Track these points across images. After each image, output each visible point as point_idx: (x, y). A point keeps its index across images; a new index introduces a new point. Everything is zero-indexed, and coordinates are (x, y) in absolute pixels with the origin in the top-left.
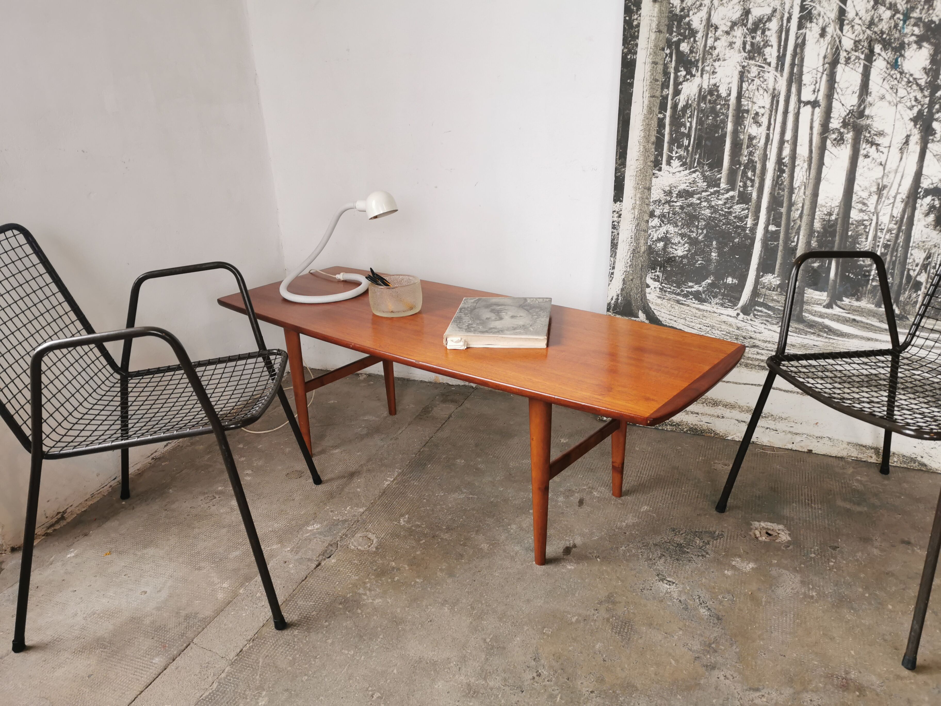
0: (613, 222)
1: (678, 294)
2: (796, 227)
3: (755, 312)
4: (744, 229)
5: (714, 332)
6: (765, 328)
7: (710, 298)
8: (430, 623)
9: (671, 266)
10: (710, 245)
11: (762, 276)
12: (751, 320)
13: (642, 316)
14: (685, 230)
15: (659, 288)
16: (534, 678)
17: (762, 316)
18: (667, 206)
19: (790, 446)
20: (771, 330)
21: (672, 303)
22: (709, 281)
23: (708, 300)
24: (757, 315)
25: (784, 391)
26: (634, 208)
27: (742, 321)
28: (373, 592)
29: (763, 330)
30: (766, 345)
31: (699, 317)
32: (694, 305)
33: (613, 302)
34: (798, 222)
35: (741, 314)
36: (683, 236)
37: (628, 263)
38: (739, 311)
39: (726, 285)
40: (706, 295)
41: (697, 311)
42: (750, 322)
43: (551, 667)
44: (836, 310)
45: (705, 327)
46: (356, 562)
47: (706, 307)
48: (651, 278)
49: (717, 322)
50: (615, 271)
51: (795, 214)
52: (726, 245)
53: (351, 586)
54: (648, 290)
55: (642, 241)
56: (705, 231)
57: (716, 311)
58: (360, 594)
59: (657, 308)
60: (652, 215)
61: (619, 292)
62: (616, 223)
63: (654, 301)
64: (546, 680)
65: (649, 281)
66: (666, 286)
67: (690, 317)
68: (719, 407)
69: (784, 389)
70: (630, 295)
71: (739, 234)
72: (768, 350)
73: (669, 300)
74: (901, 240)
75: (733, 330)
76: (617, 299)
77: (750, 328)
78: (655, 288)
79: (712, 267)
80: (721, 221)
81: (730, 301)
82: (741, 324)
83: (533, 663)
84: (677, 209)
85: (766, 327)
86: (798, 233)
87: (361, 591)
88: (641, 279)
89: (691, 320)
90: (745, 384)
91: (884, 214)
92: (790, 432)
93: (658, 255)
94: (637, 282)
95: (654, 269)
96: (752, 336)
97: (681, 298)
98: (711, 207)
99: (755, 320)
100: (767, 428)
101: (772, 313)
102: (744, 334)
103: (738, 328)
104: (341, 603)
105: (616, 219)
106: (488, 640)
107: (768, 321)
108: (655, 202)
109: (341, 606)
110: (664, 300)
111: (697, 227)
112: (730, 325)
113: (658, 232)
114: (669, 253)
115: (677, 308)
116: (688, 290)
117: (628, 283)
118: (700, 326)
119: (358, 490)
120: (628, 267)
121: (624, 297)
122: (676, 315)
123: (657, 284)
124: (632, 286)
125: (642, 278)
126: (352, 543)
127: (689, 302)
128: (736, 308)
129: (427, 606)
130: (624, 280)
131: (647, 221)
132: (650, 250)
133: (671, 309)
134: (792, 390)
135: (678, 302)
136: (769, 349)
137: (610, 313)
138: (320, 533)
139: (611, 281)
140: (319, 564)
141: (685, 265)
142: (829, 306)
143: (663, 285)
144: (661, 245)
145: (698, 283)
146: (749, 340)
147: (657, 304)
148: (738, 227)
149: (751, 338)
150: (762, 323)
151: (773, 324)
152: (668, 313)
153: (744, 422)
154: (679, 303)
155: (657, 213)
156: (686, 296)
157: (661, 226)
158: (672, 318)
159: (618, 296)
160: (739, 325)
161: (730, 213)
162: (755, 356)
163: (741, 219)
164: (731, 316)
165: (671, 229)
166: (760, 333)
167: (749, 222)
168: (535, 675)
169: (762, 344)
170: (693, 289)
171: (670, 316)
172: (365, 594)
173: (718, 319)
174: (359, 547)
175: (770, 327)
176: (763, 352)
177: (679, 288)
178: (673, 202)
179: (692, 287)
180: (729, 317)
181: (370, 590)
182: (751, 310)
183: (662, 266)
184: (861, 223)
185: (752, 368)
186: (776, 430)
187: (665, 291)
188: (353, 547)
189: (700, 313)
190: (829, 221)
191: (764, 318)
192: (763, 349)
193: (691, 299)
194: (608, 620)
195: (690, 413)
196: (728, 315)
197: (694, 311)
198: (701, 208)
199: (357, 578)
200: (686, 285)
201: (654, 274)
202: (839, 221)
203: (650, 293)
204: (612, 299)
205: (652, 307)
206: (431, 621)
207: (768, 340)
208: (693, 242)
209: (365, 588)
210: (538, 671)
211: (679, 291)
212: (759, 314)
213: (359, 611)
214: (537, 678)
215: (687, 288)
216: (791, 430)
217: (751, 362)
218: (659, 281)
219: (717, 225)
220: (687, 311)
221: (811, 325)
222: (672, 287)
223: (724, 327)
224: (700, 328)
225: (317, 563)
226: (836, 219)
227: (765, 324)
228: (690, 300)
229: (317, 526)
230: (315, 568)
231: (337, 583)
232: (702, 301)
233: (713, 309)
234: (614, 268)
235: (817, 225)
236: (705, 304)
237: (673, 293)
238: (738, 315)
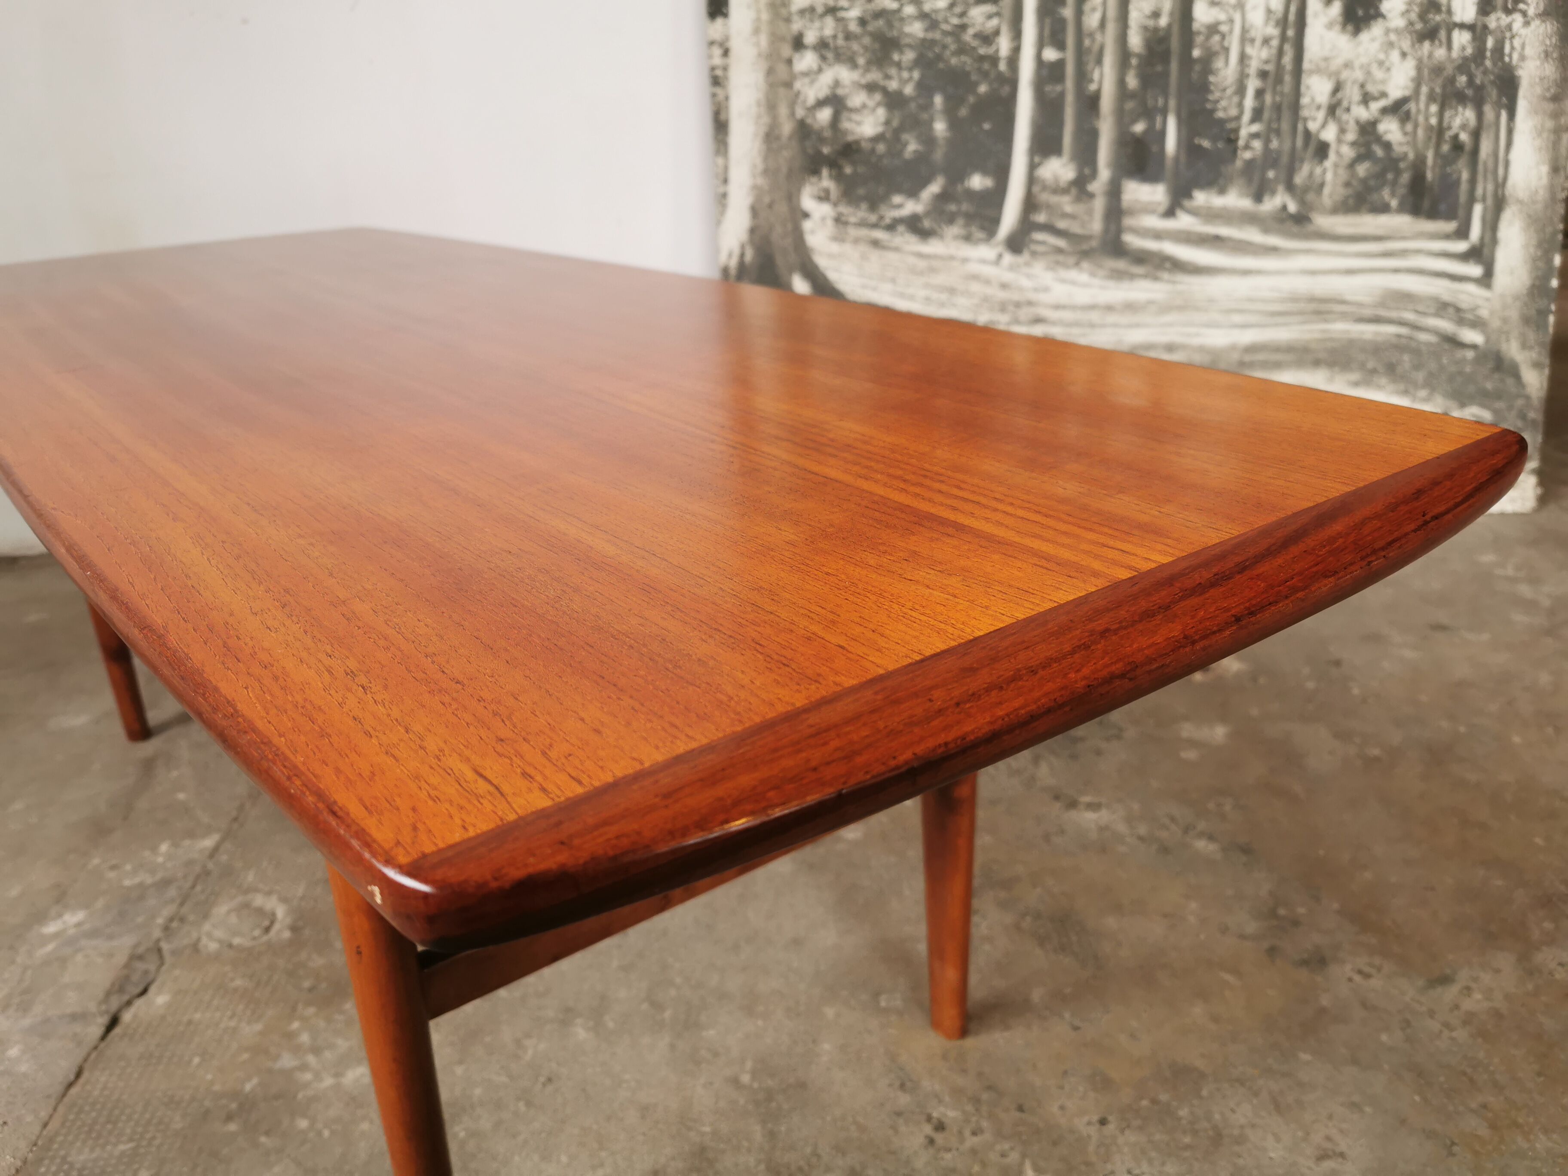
0: (713, 69)
1: (875, 226)
2: (1096, 48)
3: (1033, 247)
4: (994, 60)
6: (1054, 279)
7: (941, 226)
8: (550, 1088)
9: (854, 163)
10: (928, 106)
11: (1039, 164)
12: (1026, 264)
13: (800, 286)
14: (874, 76)
15: (832, 217)
16: (931, 1141)
17: (1046, 252)
18: (829, 21)
20: (1065, 281)
21: (863, 248)
22: (934, 188)
23: (937, 230)
24: (1037, 252)
26: (756, 31)
27: (1009, 268)
28: (328, 1055)
29: (1050, 284)
32: (909, 247)
33: (733, 262)
34: (1098, 37)
35: (1006, 253)
36: (871, 88)
37: (757, 166)
38: (1000, 249)
39: (971, 194)
40: (932, 220)
41: (916, 260)
42: (1025, 269)
43: (957, 1092)
44: (1184, 221)
46: (238, 982)
47: (933, 247)
48: (812, 197)
49: (959, 279)
50: (730, 188)
51: (1092, 20)
52: (961, 101)
53: (246, 1056)
54: (807, 225)
55: (783, 111)
56: (916, 75)
57: (956, 254)
58: (288, 1074)
59: (833, 264)
60: (798, 43)
61: (745, 239)
62: (719, 73)
63: (823, 249)
64: (967, 1133)
65: (808, 202)
66: (845, 210)
67: (903, 275)
70: (771, 243)
71: (985, 75)
73: (855, 241)
74: (1288, 60)
75: (994, 292)
76: (742, 255)
77: (1025, 283)
78: (822, 217)
79: (939, 155)
80: (945, 47)
81: (982, 228)
82: (1008, 276)
83: (904, 1100)
84: (853, 27)
85: (1056, 275)
86: (1099, 61)
87: (287, 1061)
88: (790, 200)
89: (907, 282)
91: (1255, 8)
93: (822, 140)
94: (782, 208)
95: (815, 171)
96: (1031, 298)
97: (881, 235)
98: (923, 16)
99: (1033, 263)
101: (1064, 245)
102: (1016, 297)
103: (1004, 286)
104: (229, 1118)
105: (717, 61)
106: (746, 1079)
107: (1058, 262)
108: (802, 12)
109: (233, 1127)
110: (845, 245)
111: (899, 65)
112: (987, 282)
113: (817, 85)
114: (845, 133)
115: (874, 258)
116: (893, 213)
117: (763, 214)
119: (181, 796)
120: (760, 176)
121: (757, 248)
122: (874, 276)
123: (826, 208)
124: (773, 220)
125: (792, 198)
126: (209, 936)
127: (897, 241)
128: (994, 241)
129: (518, 1042)
130: (752, 207)
131: (789, 62)
132: (804, 130)
133: (861, 262)
135: (876, 243)
138: (94, 933)
139: (722, 213)
140: (114, 1022)
141: (881, 157)
142: (1170, 213)
143: (840, 208)
144: (825, 115)
145: (913, 193)
146: (1025, 308)
147: (831, 256)
148: (982, 58)
149: (1029, 302)
150: (1048, 269)
151: (1069, 267)
152: (856, 272)
154: (878, 247)
155: (810, 38)
156: (891, 227)
157: (820, 70)
158: (866, 282)
159: (743, 248)
160: (1004, 280)
161: (963, 27)
163: (988, 38)
164: (986, 262)
165: (845, 75)
166: (1045, 291)
167: (1004, 45)
168: (928, 1129)
169: (1052, 314)
170: (904, 212)
171: (861, 279)
172: (304, 1067)
173: (960, 272)
174: (237, 941)
175: (1062, 274)
177: (875, 212)
178: (842, 9)
179: (900, 206)
180: (982, 266)
181: (316, 1050)
182: (1025, 242)
183: (833, 164)
184: (1213, 29)
187: (846, 223)
188: (213, 946)
189: (922, 263)
190: (1156, 30)
191: (1051, 257)
193: (903, 234)
194: (1018, 927)
196: (979, 261)
197: (912, 260)
198: (902, 20)
199: (258, 1027)
200: (888, 204)
201: (817, 185)
202: (1175, 30)
203: (812, 232)
204: (730, 256)
205: (822, 263)
206: (550, 1080)
207: (1063, 302)
208: (893, 101)
209: (297, 1050)
210: (929, 1119)
211: (874, 218)
212: (1039, 248)
213: (303, 1124)
214: (939, 1138)
215: (890, 210)
218: (829, 201)
219: (939, 58)
220: (897, 263)
221: (1141, 258)
222: (859, 213)
223: (975, 287)
225: (104, 1020)
226: (1170, 26)
227: (1054, 270)
228: (901, 237)
229: (73, 918)
230: (103, 1038)
231: (196, 1060)
232: (924, 234)
233: (947, 251)
234: (725, 181)
235: (1135, 41)
236: (931, 240)
237: (862, 224)
238: (1000, 256)
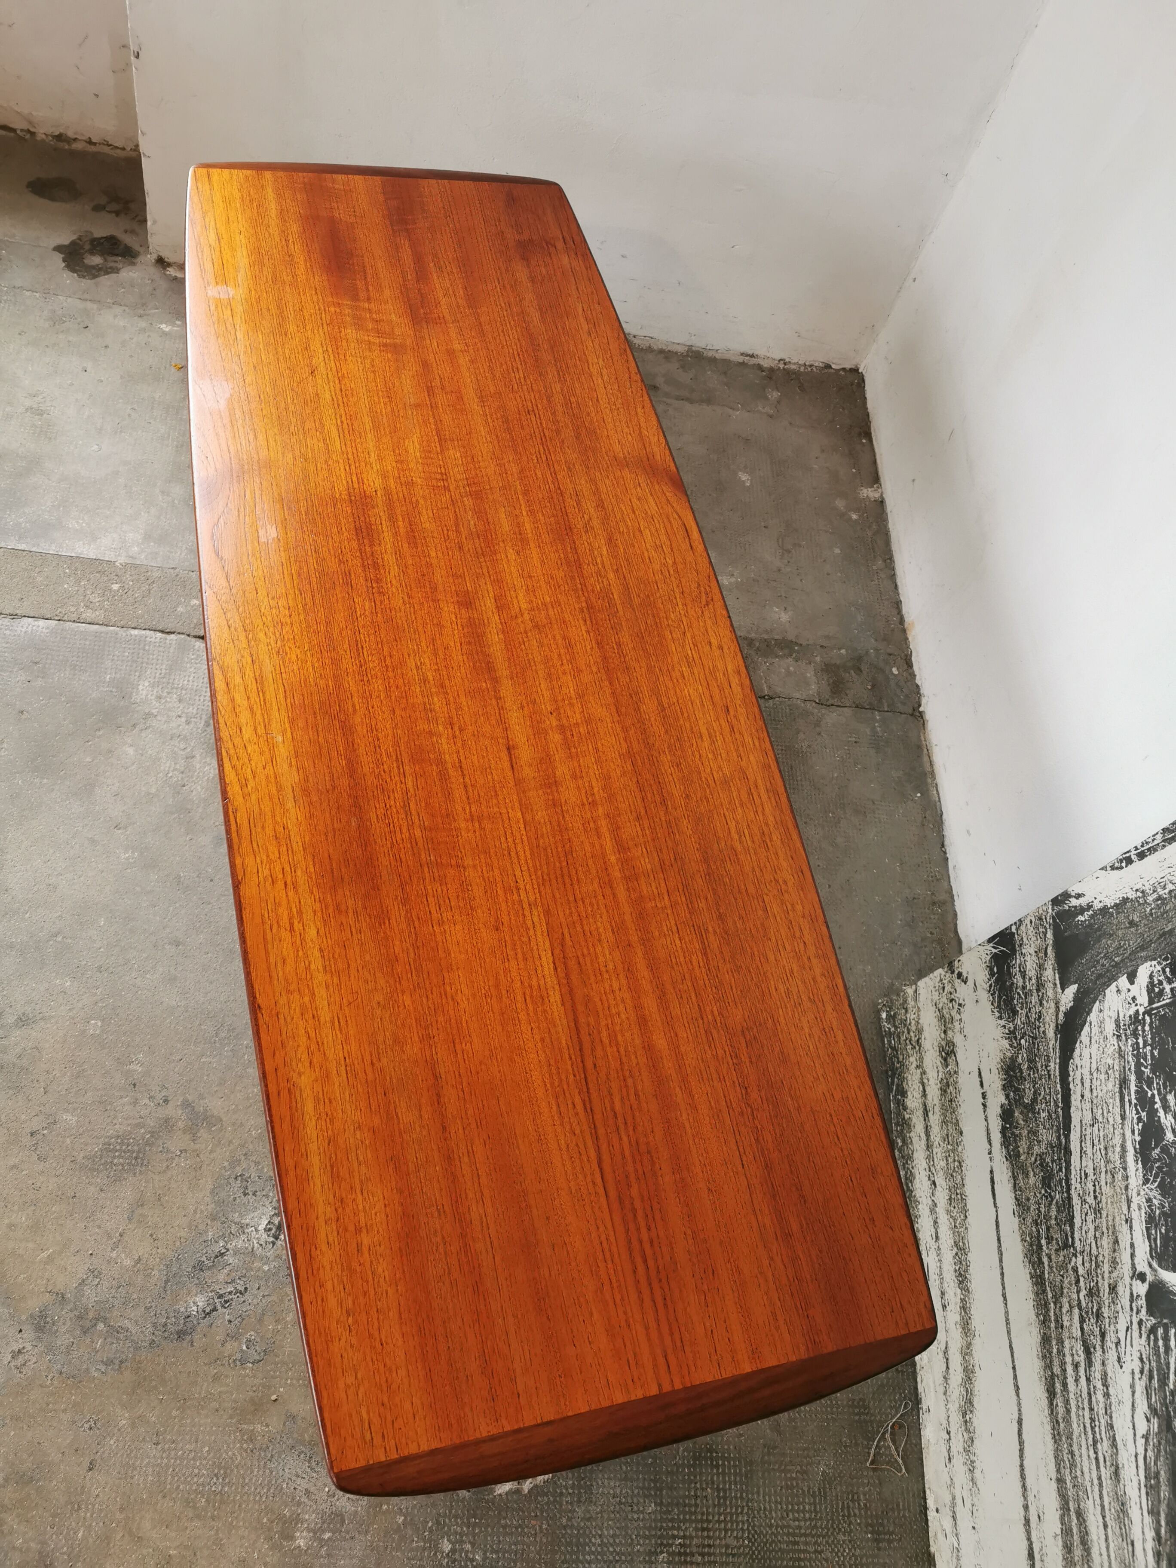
1: (1139, 1074)
3: (1160, 1331)
5: (1090, 1218)
6: (1133, 1373)
7: (1156, 1176)
12: (1140, 1323)
13: (1068, 997)
15: (1137, 1011)
17: (1159, 1356)
19: (931, 1503)
20: (1133, 1393)
21: (1116, 1067)
23: (1152, 1169)
24: (1156, 1340)
25: (1022, 1466)
27: (1132, 1294)
29: (1127, 1367)
30: (1099, 1385)
31: (1108, 1162)
32: (1128, 1133)
33: (1074, 902)
35: (1146, 1286)
37: (1164, 888)
38: (1149, 1277)
40: (1159, 1160)
41: (1118, 1149)
42: (1135, 1321)
45: (1092, 1189)
47: (1134, 1169)
48: (1151, 977)
49: (1110, 1218)
50: (1137, 865)
54: (1123, 981)
57: (1134, 1206)
59: (1095, 1030)
61: (1097, 905)
63: (1106, 1012)
65: (1144, 972)
66: (1147, 1028)
67: (1102, 1134)
68: (959, 1291)
69: (1025, 1463)
70: (1099, 940)
72: (1089, 1394)
73: (1121, 1055)
75: (1106, 1275)
76: (1082, 910)
77: (1122, 1325)
78: (1134, 999)
82: (1124, 1295)
85: (1137, 1376)
88: (1142, 948)
89: (1096, 1142)
90: (1011, 1346)
92: (954, 1498)
94: (1134, 941)
96: (1107, 1338)
97: (1133, 1088)
99: (1144, 1336)
100: (948, 1433)
101: (1172, 1387)
102: (1106, 1312)
103: (1113, 1289)
107: (1151, 1378)
110: (1114, 1041)
112: (1114, 1263)
115: (1110, 1085)
116: (1157, 1099)
117: (1121, 917)
118: (1090, 1171)
120: (1155, 896)
121: (1090, 926)
122: (1095, 1094)
123: (1143, 999)
124: (1120, 933)
127: (1131, 1113)
128: (1155, 1264)
130: (1125, 900)
133: (1103, 1070)
134: (1029, 1488)
135: (1123, 1083)
136: (1093, 1399)
137: (1050, 910)
139: (1113, 868)
143: (1147, 1018)
146: (1097, 1331)
147: (1102, 1022)
149: (1103, 1335)
150: (1141, 1359)
151: (1149, 1398)
152: (1094, 1066)
153: (948, 1368)
154: (1121, 1088)
156: (1142, 1099)
158: (1087, 1084)
159: (1090, 906)
160: (1120, 1289)
162: (1068, 1359)
164: (1133, 1255)
166: (1119, 1359)
169: (1098, 1375)
170: (1161, 1113)
171: (1088, 1077)
173: (1117, 1219)
175: (1140, 1386)
176: (1083, 1381)
177: (1153, 1071)
180: (1129, 1251)
182: (1163, 1316)
185: (1044, 1357)
186: (950, 1459)
187: (1135, 1034)
189: (1115, 1157)
191: (1154, 1364)
192: (1088, 1380)
193: (1139, 1119)
195: (934, 1216)
196: (1132, 1245)
197: (1117, 1141)
200: (1165, 1087)
201: (1162, 978)
203: (1118, 991)
204: (1078, 896)
205: (1093, 1017)
207: (1112, 1391)
211: (1147, 1071)
212: (1161, 1343)
215: (1159, 1093)
216: (959, 1501)
217: (1055, 1351)
218: (1151, 1002)
220: (1111, 1120)
222: (1149, 1048)
223: (1106, 1242)
224: (1086, 1175)
227: (1142, 1372)
228: (1135, 1117)
232: (1143, 1153)
233: (1135, 1195)
234: (1141, 856)
236: (1140, 1165)
237: (1138, 1056)
238: (1142, 1277)
